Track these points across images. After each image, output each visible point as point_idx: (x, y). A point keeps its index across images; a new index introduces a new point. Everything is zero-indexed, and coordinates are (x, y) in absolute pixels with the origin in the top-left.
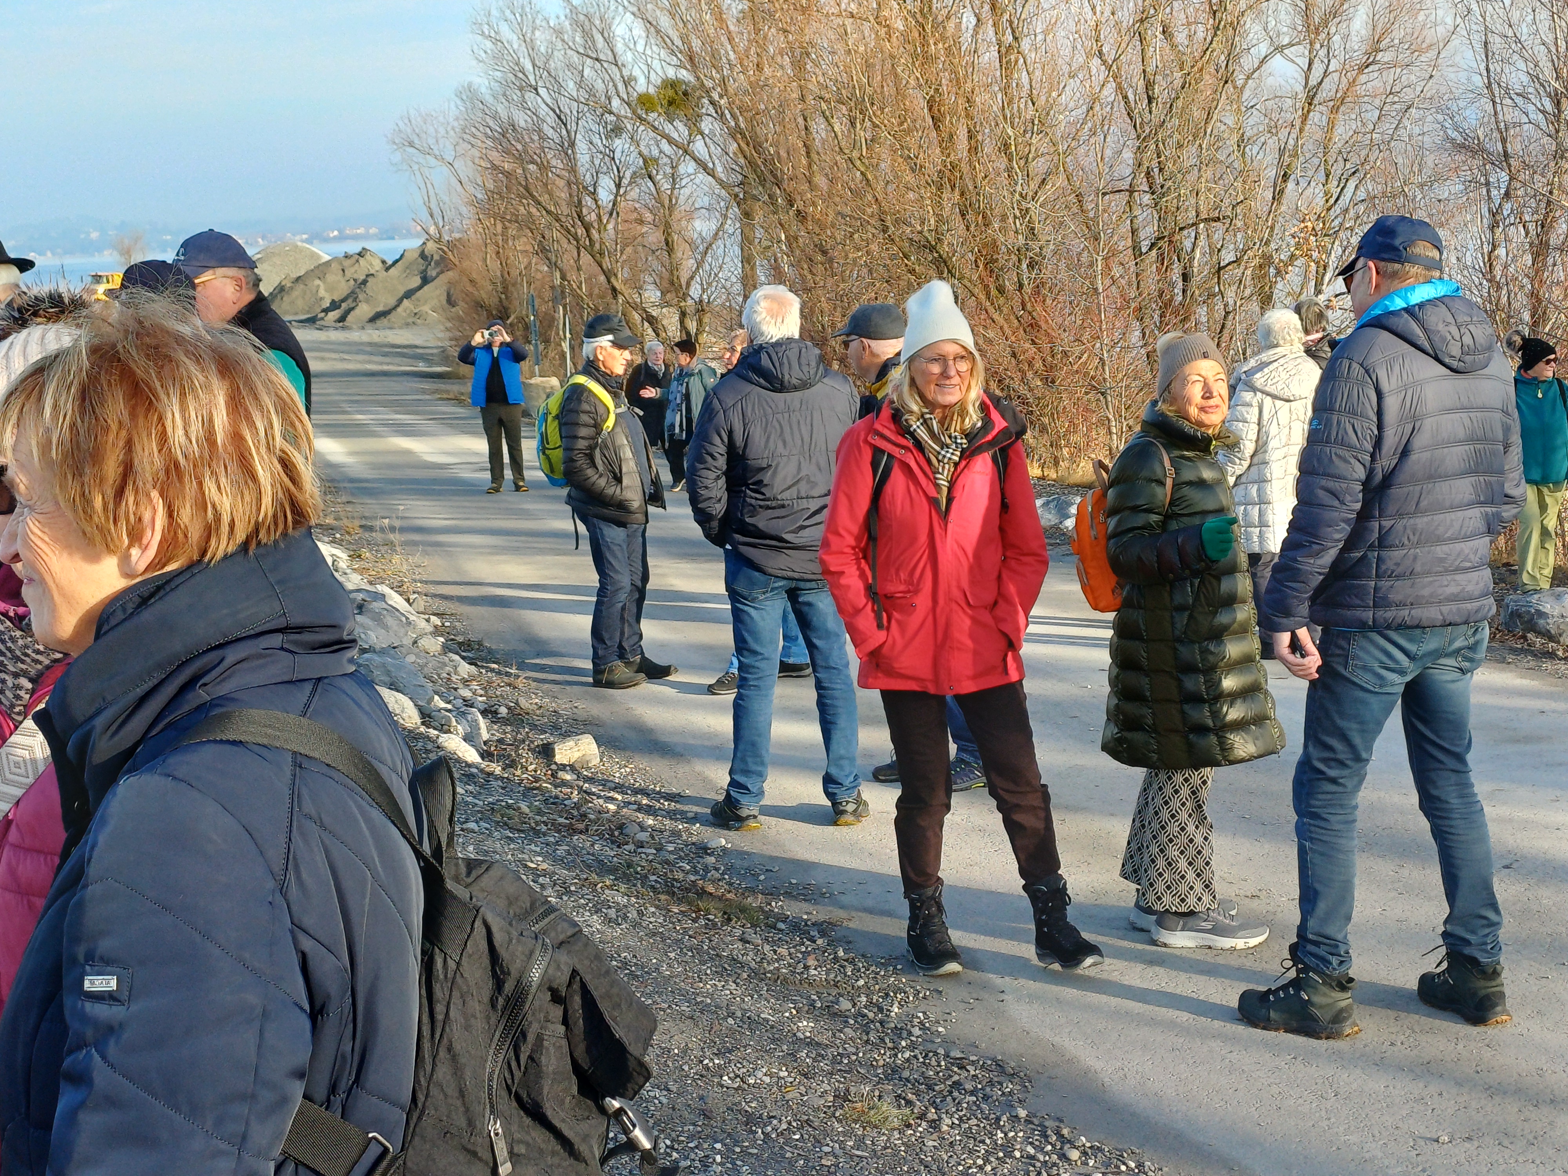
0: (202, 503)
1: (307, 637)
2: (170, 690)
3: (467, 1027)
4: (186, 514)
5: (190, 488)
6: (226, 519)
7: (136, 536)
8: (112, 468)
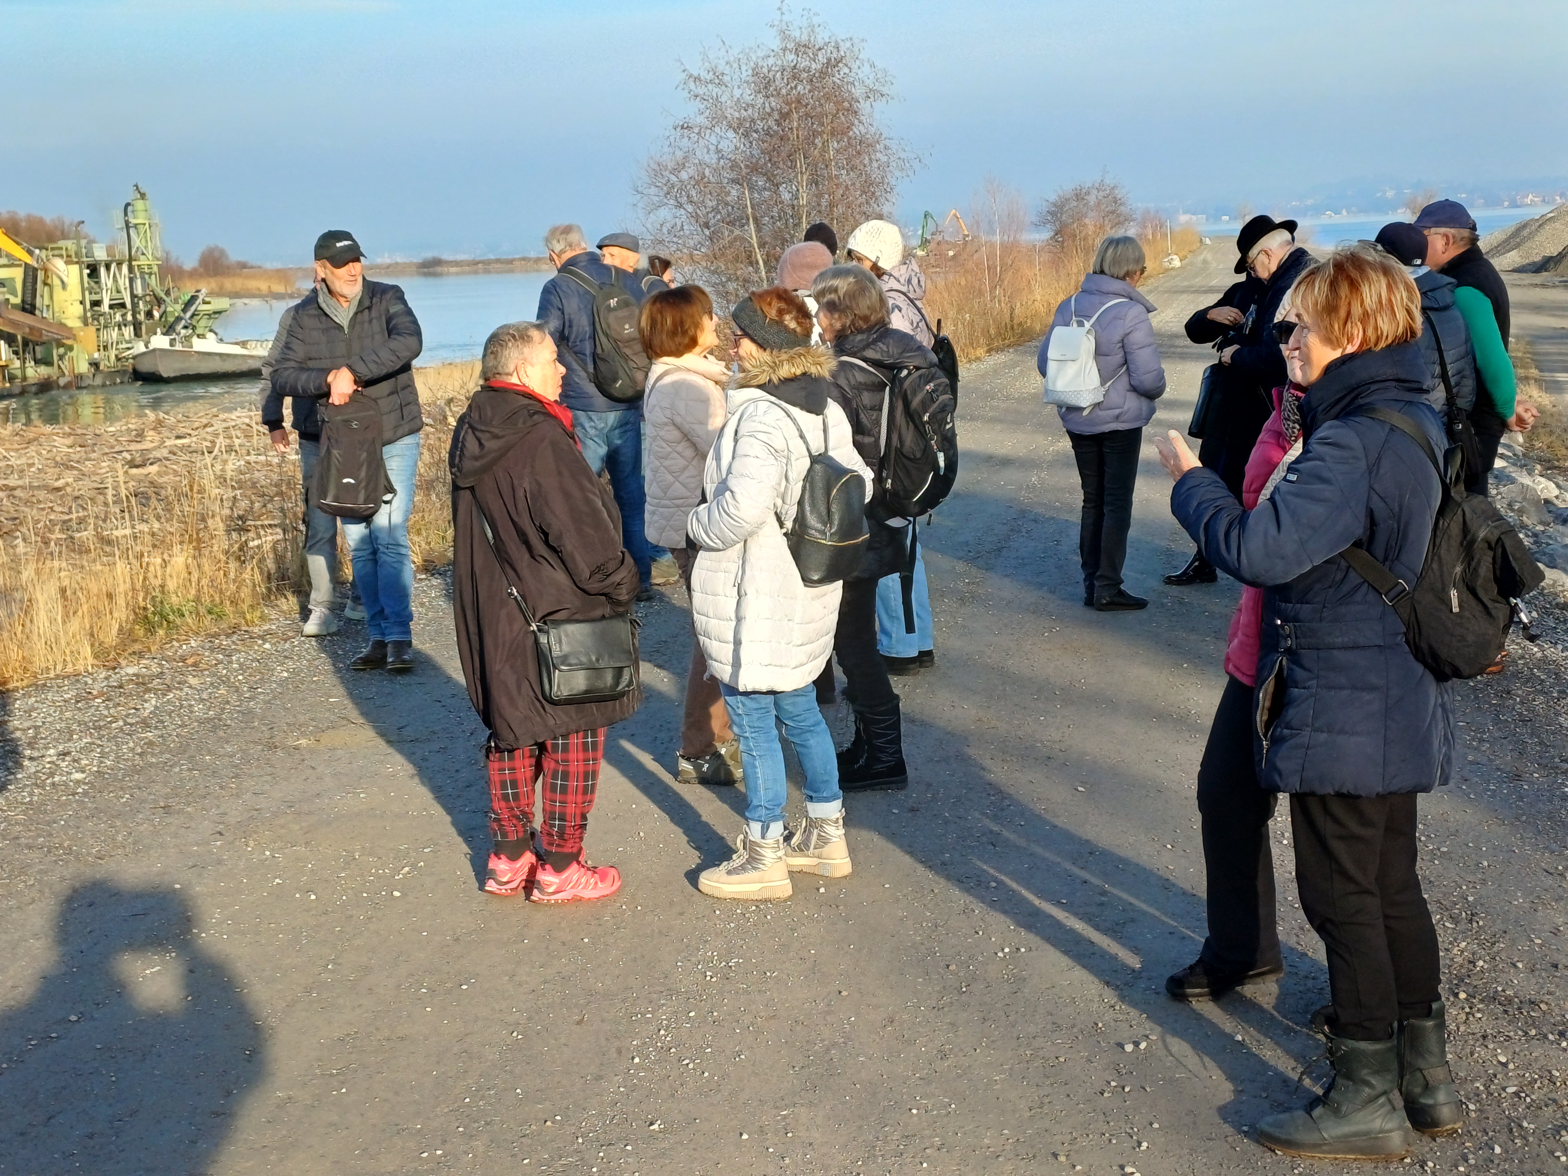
0: (1376, 328)
1: (1407, 385)
2: (1348, 399)
3: (1448, 551)
4: (1370, 332)
5: (1372, 321)
6: (1385, 334)
7: (1350, 340)
8: (1343, 313)
